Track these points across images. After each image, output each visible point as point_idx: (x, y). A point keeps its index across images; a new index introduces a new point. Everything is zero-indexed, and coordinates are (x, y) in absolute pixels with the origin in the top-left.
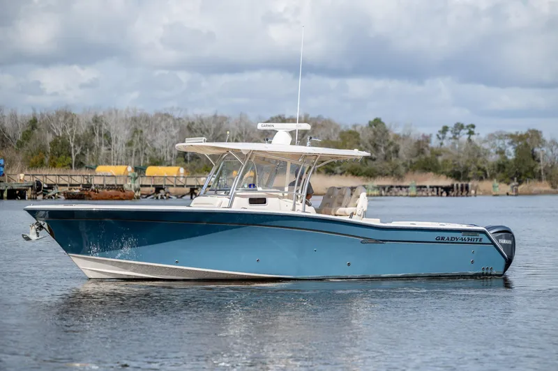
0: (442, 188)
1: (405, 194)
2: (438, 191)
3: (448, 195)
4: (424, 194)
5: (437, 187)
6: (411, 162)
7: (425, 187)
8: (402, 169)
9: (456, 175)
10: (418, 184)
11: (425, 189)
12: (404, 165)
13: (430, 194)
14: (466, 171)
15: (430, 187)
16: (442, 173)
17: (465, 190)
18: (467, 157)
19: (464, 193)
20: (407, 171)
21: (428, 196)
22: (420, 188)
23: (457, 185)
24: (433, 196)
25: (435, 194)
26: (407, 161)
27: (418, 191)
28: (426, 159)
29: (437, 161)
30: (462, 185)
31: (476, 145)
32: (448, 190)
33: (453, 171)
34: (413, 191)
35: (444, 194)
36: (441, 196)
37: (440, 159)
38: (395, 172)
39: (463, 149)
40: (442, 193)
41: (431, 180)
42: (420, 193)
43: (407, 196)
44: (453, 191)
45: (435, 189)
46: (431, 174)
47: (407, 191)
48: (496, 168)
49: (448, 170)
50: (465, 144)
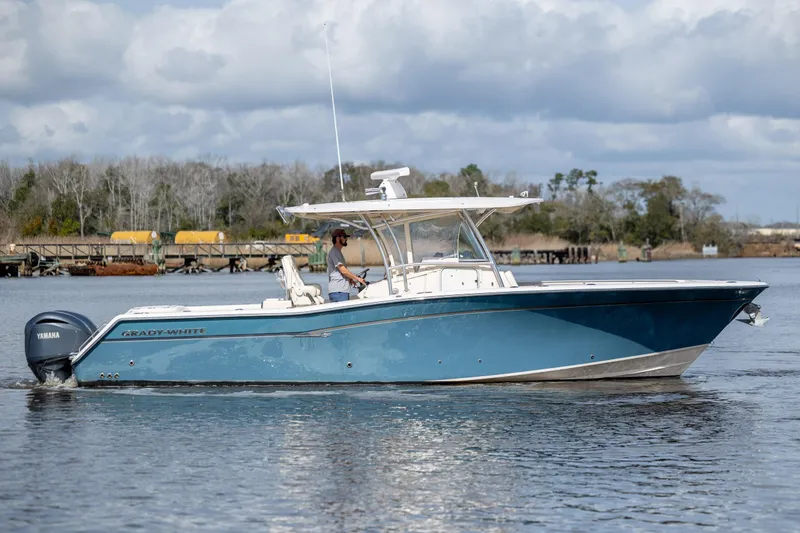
0: (553, 252)
1: (506, 261)
2: (548, 257)
3: (561, 262)
4: (531, 261)
5: (548, 252)
6: (515, 221)
7: (532, 252)
8: (504, 230)
9: (573, 237)
10: (522, 249)
11: (532, 255)
12: (507, 224)
13: (538, 261)
14: (586, 230)
15: (539, 252)
16: (556, 234)
17: (584, 255)
18: (586, 213)
19: (582, 260)
20: (509, 231)
21: (535, 263)
22: (526, 253)
23: (573, 249)
24: (542, 263)
25: (545, 260)
26: (510, 219)
27: (522, 258)
28: (535, 216)
29: (548, 219)
30: (579, 249)
31: (597, 198)
32: (561, 255)
33: (569, 231)
34: (516, 258)
35: (557, 261)
36: (553, 263)
37: (552, 216)
38: (495, 232)
39: (581, 202)
40: (553, 259)
41: (539, 243)
42: (526, 260)
43: (509, 264)
44: (568, 257)
45: (545, 255)
46: (540, 235)
47: (509, 258)
48: (623, 226)
49: (562, 230)
50: (583, 196)
